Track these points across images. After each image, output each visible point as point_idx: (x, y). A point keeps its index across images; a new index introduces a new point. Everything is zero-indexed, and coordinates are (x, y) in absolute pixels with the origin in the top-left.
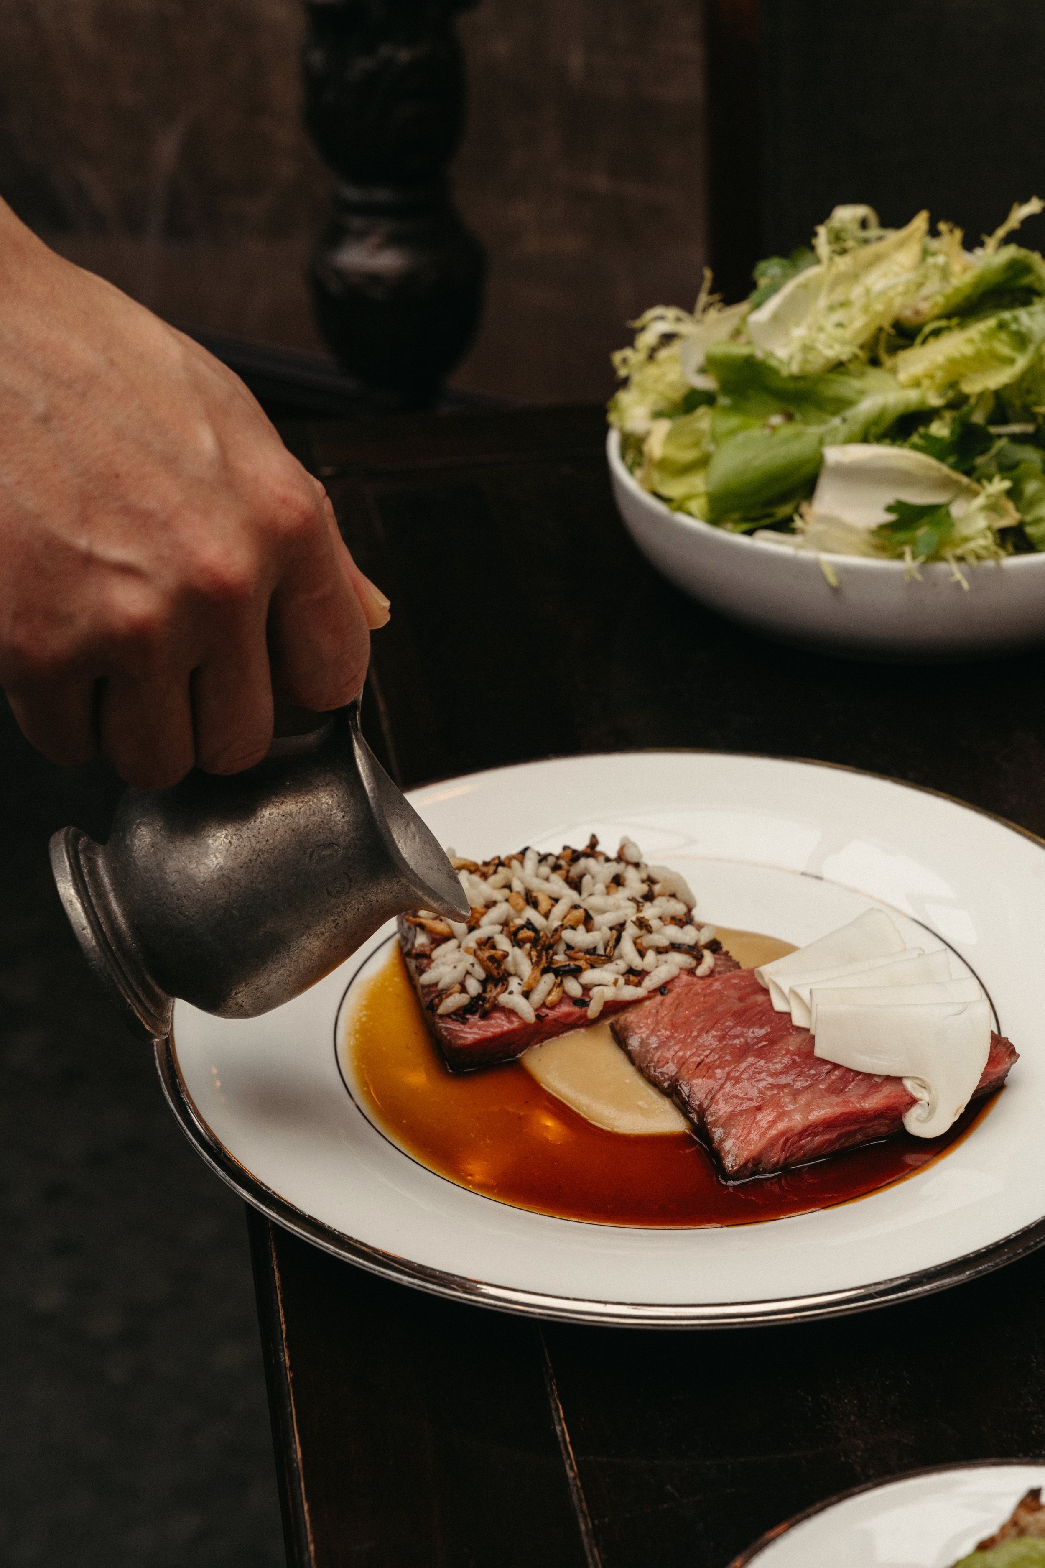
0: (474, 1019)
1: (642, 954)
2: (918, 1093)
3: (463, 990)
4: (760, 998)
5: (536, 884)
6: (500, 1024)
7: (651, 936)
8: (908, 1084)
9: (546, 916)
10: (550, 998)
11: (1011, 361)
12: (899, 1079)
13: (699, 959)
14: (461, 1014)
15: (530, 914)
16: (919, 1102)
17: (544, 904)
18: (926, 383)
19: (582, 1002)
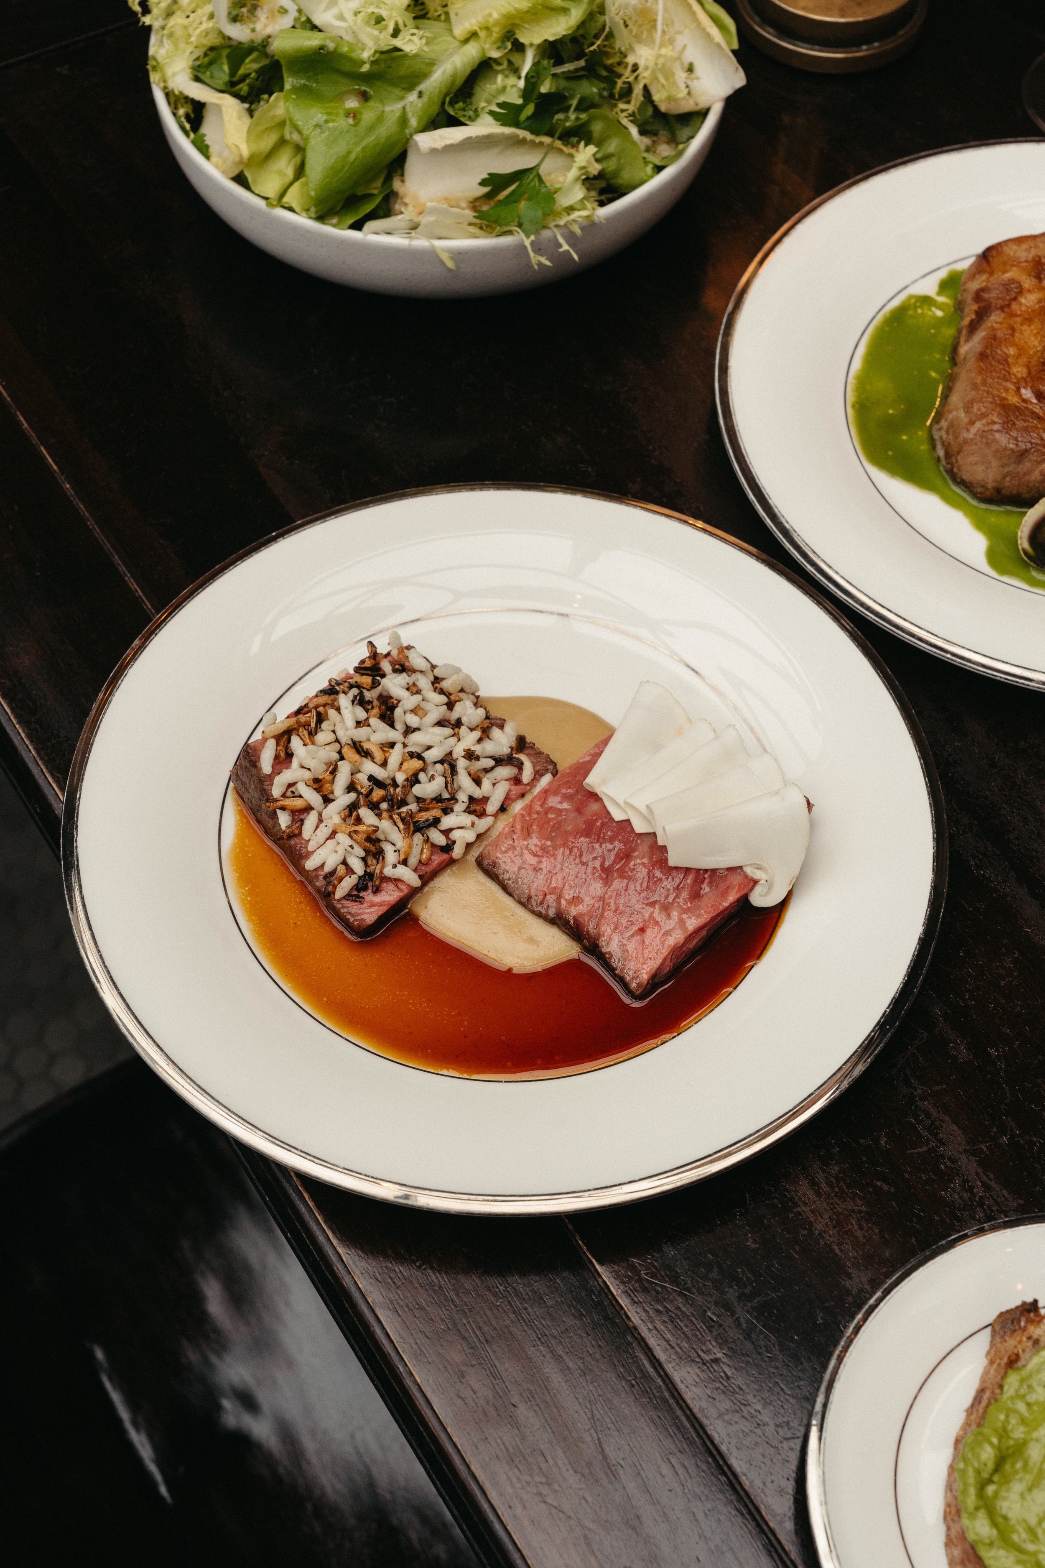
0: (368, 896)
1: (478, 782)
2: (757, 874)
3: (350, 871)
4: (594, 807)
5: (361, 734)
6: (389, 896)
7: (479, 763)
8: (749, 871)
9: (384, 764)
10: (424, 856)
11: (565, 11)
12: (741, 867)
13: (520, 766)
14: (355, 895)
15: (369, 768)
16: (760, 882)
17: (378, 755)
18: (482, 34)
19: (448, 848)
